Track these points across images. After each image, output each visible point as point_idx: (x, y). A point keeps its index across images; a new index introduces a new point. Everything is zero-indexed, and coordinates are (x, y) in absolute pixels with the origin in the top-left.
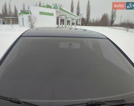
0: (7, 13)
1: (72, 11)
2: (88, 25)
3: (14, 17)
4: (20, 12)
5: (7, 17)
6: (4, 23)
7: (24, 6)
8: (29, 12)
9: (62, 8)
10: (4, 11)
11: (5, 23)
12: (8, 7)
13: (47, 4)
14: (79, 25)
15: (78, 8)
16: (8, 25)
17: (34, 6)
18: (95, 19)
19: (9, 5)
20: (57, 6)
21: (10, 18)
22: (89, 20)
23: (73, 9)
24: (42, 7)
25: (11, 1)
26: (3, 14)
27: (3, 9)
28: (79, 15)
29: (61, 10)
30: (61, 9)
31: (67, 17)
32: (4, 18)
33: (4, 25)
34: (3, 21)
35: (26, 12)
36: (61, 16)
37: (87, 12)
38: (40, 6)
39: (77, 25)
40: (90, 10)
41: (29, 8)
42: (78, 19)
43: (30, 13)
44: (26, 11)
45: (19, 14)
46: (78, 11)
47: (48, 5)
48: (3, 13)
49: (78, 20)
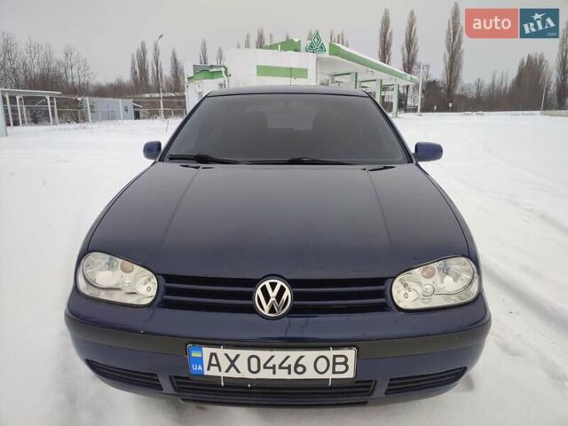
0: (146, 80)
1: (385, 54)
2: (453, 110)
3: (170, 94)
4: (192, 74)
5: (147, 95)
6: (137, 116)
7: (204, 51)
8: (223, 69)
9: (340, 45)
10: (136, 72)
11: (141, 115)
12: (150, 58)
13: (287, 38)
14: (415, 110)
15: (410, 43)
16: (150, 121)
17: (239, 47)
18: (487, 82)
19: (155, 49)
20: (319, 39)
21: (157, 95)
22: (455, 86)
23: (389, 45)
24: (267, 48)
25: (161, 36)
26: (132, 84)
27: (133, 68)
28: (415, 68)
29: (336, 55)
30: (335, 51)
31: (359, 79)
32: (139, 96)
33: (137, 121)
34: (135, 107)
35: (211, 70)
36: (337, 79)
37: (448, 56)
38: (260, 45)
39: (406, 111)
40: (462, 47)
41: (220, 57)
42: (408, 87)
43: (226, 72)
44: (212, 67)
45: (189, 78)
46: (409, 52)
47: (291, 38)
48: (135, 81)
49: (411, 89)
